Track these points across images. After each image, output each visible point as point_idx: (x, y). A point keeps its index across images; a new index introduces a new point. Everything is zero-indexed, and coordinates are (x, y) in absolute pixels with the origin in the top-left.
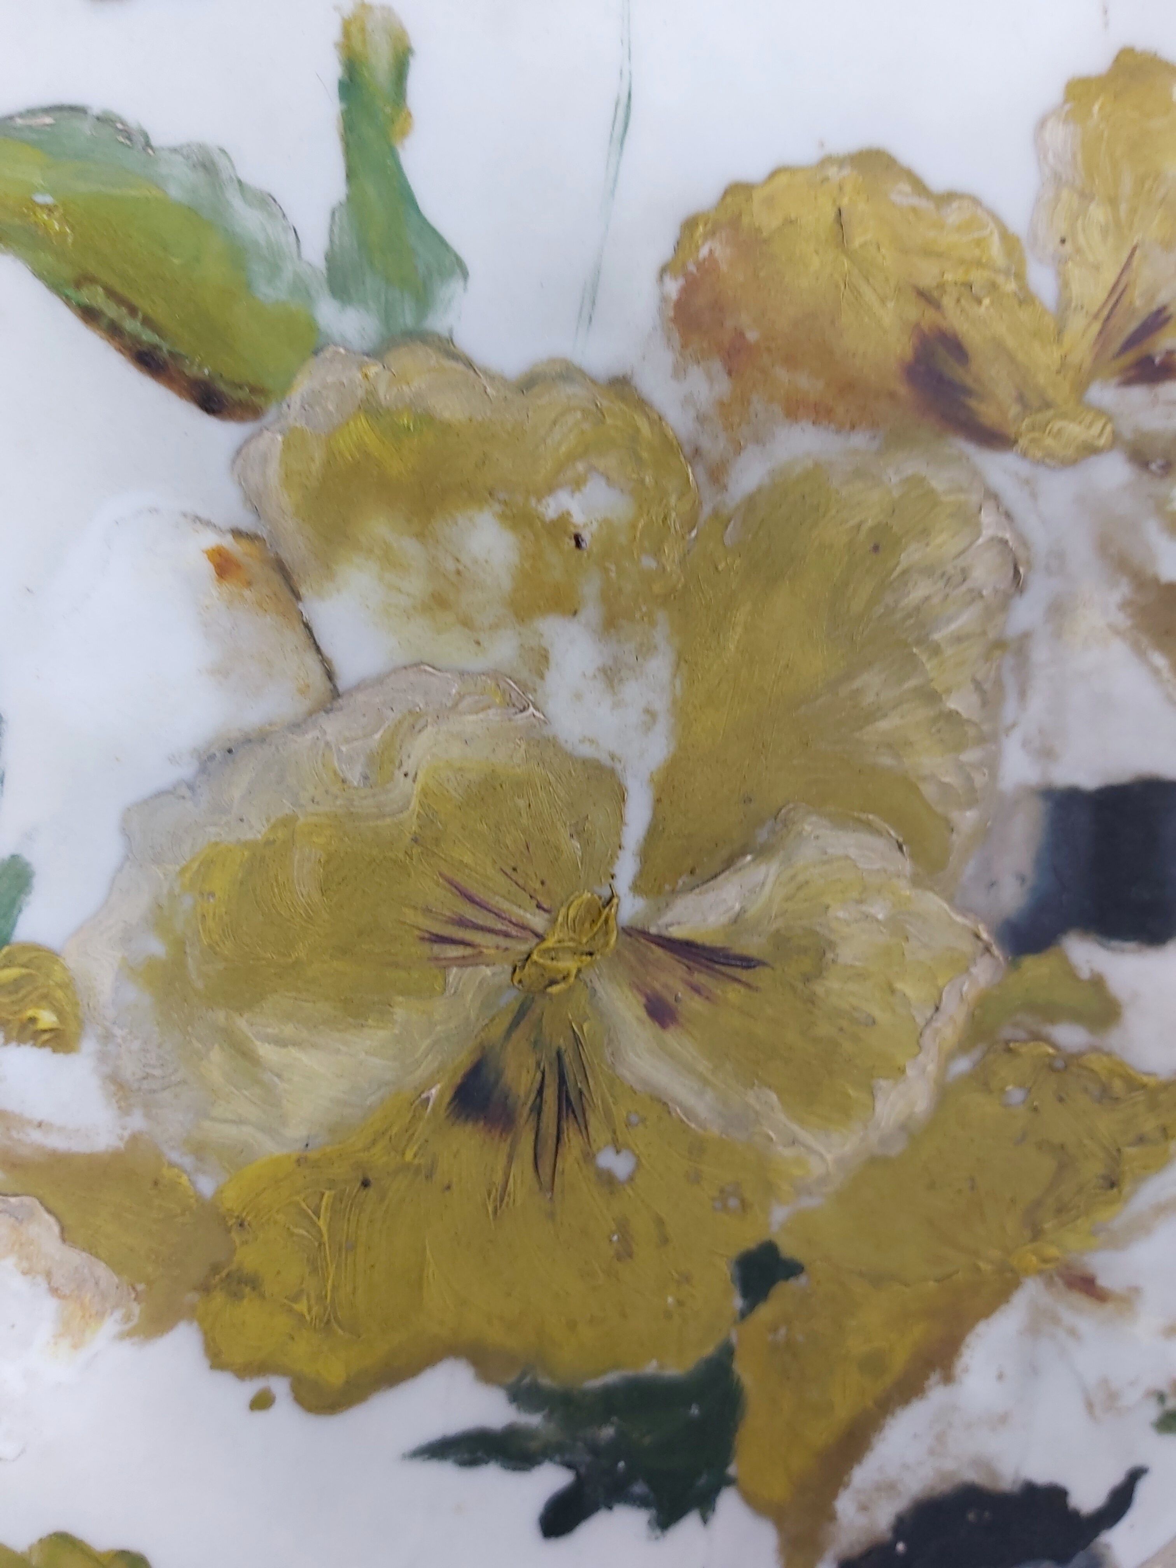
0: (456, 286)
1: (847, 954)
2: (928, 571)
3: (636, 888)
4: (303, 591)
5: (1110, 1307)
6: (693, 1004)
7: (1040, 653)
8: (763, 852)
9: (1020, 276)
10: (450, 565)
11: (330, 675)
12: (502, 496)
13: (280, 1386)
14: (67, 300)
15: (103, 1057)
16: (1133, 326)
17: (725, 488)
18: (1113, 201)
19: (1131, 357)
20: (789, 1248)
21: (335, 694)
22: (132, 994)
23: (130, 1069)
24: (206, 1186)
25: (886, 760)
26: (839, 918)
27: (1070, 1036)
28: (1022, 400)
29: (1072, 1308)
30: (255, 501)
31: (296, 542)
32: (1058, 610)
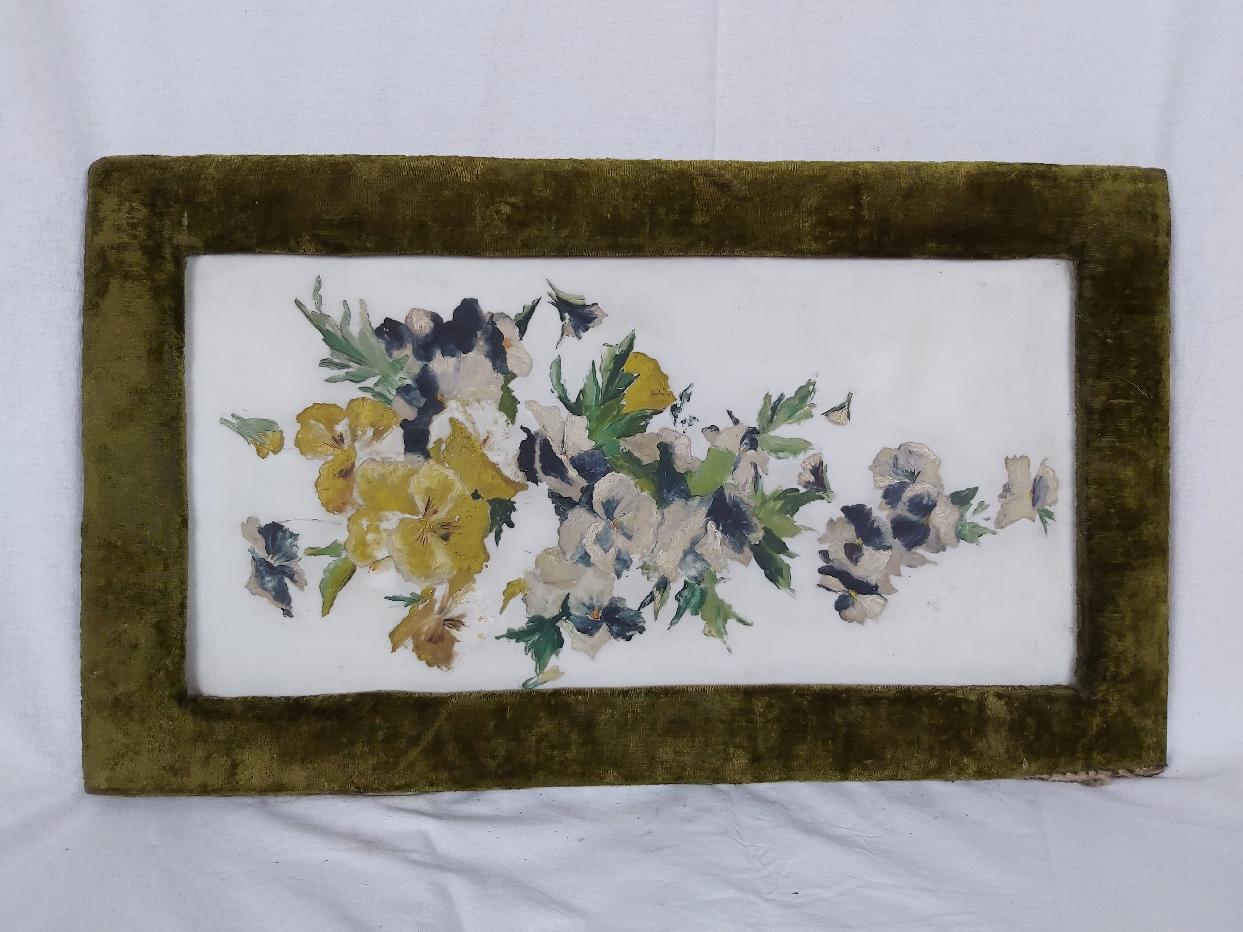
0: (338, 541)
1: (429, 485)
2: (373, 474)
3: (417, 516)
4: (377, 560)
5: (490, 436)
6: (435, 507)
7: (384, 456)
8: (413, 498)
9: (330, 462)
10: (373, 542)
11: (388, 557)
12: (364, 535)
13: (485, 564)
14: (343, 587)
15: (437, 585)
16: (335, 442)
18: (317, 447)
19: (340, 443)
20: (472, 492)
21: (390, 556)
22: (428, 581)
23: (439, 582)
24: (455, 573)
25: (400, 479)
26: (423, 486)
27: (443, 447)
28: (348, 461)
29: (489, 443)
30: (366, 566)
31: (371, 561)
32: (378, 453)
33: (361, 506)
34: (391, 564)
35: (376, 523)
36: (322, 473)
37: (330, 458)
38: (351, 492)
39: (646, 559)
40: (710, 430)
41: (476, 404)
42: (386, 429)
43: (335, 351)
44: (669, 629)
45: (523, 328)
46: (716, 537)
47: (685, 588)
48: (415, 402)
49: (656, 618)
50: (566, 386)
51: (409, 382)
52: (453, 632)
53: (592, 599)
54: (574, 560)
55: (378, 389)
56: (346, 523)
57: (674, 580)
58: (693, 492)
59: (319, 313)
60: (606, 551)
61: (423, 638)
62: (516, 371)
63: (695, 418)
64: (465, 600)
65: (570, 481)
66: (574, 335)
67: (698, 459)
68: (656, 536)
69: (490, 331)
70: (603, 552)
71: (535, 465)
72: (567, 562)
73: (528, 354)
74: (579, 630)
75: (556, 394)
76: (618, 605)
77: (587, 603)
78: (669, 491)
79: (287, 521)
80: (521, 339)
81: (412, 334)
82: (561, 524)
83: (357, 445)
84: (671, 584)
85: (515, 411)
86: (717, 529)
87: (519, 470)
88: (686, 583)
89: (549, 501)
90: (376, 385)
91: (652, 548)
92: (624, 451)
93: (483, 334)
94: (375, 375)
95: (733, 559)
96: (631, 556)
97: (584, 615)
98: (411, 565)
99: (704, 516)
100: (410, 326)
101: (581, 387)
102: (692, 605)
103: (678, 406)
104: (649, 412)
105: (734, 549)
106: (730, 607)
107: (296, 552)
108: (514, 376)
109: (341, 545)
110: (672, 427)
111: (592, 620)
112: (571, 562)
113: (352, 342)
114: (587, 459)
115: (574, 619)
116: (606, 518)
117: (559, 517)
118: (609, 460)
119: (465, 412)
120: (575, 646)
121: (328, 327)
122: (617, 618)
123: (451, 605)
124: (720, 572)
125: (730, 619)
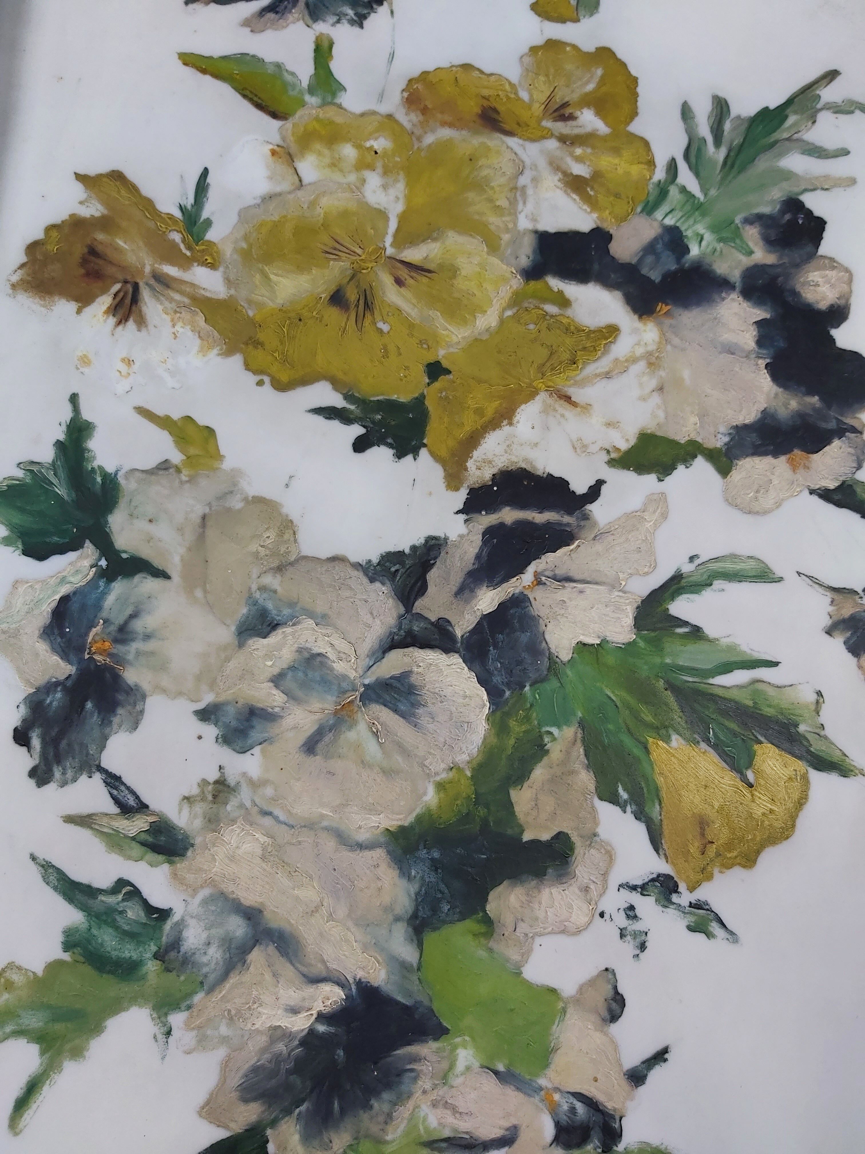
0: (343, 93)
1: (464, 273)
2: (489, 167)
3: (392, 245)
4: (295, 160)
5: (579, 409)
6: (410, 281)
7: (530, 191)
8: (435, 240)
9: (516, 94)
10: (337, 156)
11: (300, 181)
12: (354, 141)
13: (267, 379)
14: (240, 93)
15: (225, 273)
16: (557, 106)
17: (421, 142)
18: (547, 76)
19: (556, 114)
20: (445, 364)
21: (302, 185)
22: (235, 256)
23: (232, 277)
24: (251, 313)
25: (477, 217)
26: (461, 262)
27: (551, 309)
28: (518, 124)
29: (562, 407)
30: (284, 139)
31: (294, 148)
32: (535, 180)
33: (419, 139)
34: (284, 186)
35: (379, 165)
36: (492, 78)
37: (524, 95)
38: (451, 125)
39: (245, 795)
40: (611, 993)
41: (653, 383)
42: (589, 201)
43: (746, 125)
44: (33, 858)
45: (836, 497)
46: (294, 1011)
47: (149, 909)
48: (650, 259)
49: (70, 819)
50: (707, 594)
51: (695, 251)
52: (105, 301)
53: (147, 637)
54: (257, 595)
55: (673, 192)
56: (384, 109)
57: (175, 875)
58: (431, 938)
59: (819, 106)
60: (277, 680)
61: (100, 236)
62: (736, 475)
63: (643, 947)
64: (181, 330)
65: (467, 592)
66: (836, 618)
67: (526, 955)
68: (310, 825)
69: (824, 425)
70: (276, 671)
71: (507, 509)
72: (255, 576)
73: (778, 505)
74: (64, 600)
75: (687, 568)
76: (120, 711)
77: (138, 625)
78: (435, 865)
79: (392, 12)
80: (812, 492)
81: (797, 266)
82: (357, 566)
83: (552, 144)
84: (166, 867)
85: (641, 469)
86: (321, 1017)
87: (495, 471)
88: (164, 914)
89: (418, 538)
90: (683, 190)
91: (277, 812)
92: (546, 739)
93: (814, 409)
94: (705, 190)
95: (225, 1066)
96: (257, 750)
97: (104, 614)
98: (277, 226)
99: (360, 974)
100: (814, 263)
101: (710, 630)
102: (95, 931)
103: (674, 898)
104: (655, 811)
105: (255, 1070)
106: (77, 1053)
107: (324, 21)
108: (724, 471)
109: (334, 95)
110: (616, 878)
111: (87, 634)
112: (254, 587)
113: (769, 154)
114: (524, 638)
115: (98, 587)
116: (367, 682)
117: (375, 560)
118: (523, 697)
119: (633, 360)
120: (21, 589)
121: (792, 119)
122: (83, 707)
123: (171, 300)
124: (188, 1026)
125: (42, 1053)
